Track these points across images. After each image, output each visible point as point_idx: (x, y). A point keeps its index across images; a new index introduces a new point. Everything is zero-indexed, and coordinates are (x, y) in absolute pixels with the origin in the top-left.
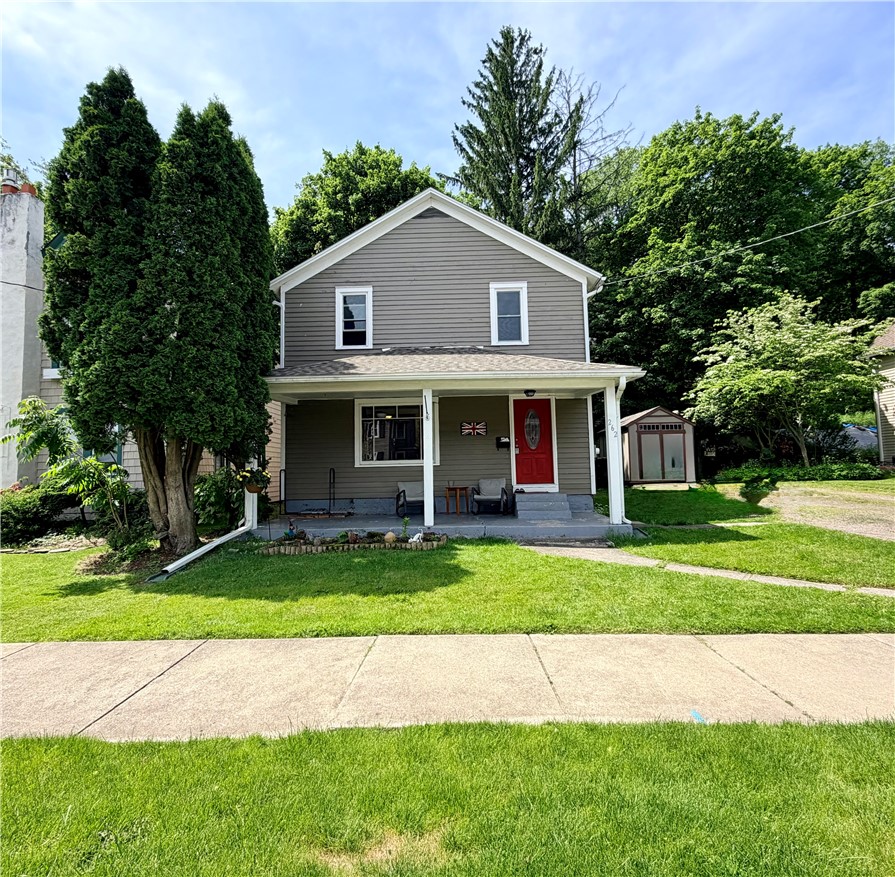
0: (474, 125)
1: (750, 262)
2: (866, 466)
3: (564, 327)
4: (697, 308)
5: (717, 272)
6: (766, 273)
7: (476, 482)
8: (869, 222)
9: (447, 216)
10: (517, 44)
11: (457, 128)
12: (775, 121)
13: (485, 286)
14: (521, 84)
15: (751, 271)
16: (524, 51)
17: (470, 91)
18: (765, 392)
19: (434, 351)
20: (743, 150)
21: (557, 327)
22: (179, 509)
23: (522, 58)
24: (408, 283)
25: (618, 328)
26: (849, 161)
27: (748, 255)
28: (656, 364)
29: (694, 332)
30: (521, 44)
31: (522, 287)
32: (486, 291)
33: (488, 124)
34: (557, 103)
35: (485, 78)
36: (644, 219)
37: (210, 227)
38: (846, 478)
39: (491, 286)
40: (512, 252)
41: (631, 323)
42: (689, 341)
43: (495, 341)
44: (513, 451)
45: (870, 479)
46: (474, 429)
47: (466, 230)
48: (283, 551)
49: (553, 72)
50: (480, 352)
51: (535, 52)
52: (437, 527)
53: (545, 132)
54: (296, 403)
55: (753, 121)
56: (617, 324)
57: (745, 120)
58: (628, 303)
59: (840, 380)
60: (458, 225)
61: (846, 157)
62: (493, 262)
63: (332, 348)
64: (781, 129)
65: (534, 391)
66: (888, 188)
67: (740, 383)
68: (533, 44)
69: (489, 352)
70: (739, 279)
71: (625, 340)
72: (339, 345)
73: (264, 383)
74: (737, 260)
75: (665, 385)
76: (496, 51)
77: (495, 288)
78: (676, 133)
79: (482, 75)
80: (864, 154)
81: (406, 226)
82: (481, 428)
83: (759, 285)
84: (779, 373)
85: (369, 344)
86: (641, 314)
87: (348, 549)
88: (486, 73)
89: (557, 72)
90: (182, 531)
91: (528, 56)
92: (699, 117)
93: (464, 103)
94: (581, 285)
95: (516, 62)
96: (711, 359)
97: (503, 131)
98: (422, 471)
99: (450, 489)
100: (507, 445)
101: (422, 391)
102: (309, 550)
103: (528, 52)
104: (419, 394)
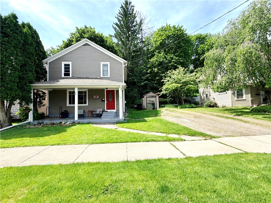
0: (118, 23)
1: (175, 59)
2: (193, 105)
3: (118, 73)
4: (164, 69)
5: (168, 61)
6: (178, 62)
7: (96, 109)
8: (206, 51)
9: (90, 45)
10: (129, 4)
11: (114, 24)
12: (182, 27)
13: (100, 63)
14: (130, 14)
15: (175, 61)
16: (130, 6)
17: (117, 15)
18: (174, 89)
19: (86, 78)
20: (175, 33)
21: (117, 73)
22: (3, 117)
23: (130, 8)
24: (81, 61)
25: (148, 73)
26: (203, 37)
27: (174, 57)
28: (156, 82)
29: (163, 75)
30: (130, 4)
31: (108, 63)
32: (100, 64)
33: (120, 23)
34: (138, 19)
35: (120, 12)
36: (154, 48)
37: (6, 46)
38: (189, 108)
39: (101, 63)
40: (106, 55)
41: (151, 72)
42: (162, 76)
43: (102, 76)
44: (106, 102)
45: (193, 108)
46: (96, 97)
47: (95, 49)
48: (30, 127)
49: (136, 12)
50: (98, 79)
51: (133, 6)
52: (79, 120)
53: (135, 26)
54: (52, 90)
55: (178, 27)
56: (148, 72)
57: (176, 27)
58: (150, 68)
59: (188, 86)
60: (93, 48)
61: (202, 36)
62: (102, 57)
63: (61, 77)
64: (184, 29)
65: (107, 88)
66: (209, 44)
67: (169, 87)
68: (132, 4)
69: (100, 79)
70: (172, 63)
71: (149, 76)
72: (63, 76)
73: (29, 86)
74: (172, 58)
75: (158, 87)
76: (124, 5)
77: (102, 63)
78: (162, 28)
79: (120, 11)
80: (206, 36)
81: (80, 47)
82: (98, 97)
83: (176, 65)
84: (177, 84)
85: (71, 76)
86: (153, 70)
87: (48, 126)
88: (121, 10)
89: (137, 12)
90: (5, 123)
91: (131, 7)
92: (167, 25)
93: (116, 17)
94: (122, 63)
95: (129, 8)
96: (165, 81)
97: (124, 25)
98: (75, 107)
99: (89, 111)
100: (104, 101)
101: (75, 88)
102: (37, 127)
103: (131, 6)
104: (74, 89)
